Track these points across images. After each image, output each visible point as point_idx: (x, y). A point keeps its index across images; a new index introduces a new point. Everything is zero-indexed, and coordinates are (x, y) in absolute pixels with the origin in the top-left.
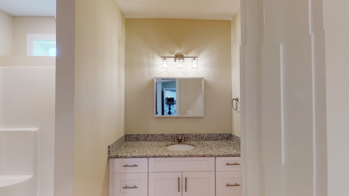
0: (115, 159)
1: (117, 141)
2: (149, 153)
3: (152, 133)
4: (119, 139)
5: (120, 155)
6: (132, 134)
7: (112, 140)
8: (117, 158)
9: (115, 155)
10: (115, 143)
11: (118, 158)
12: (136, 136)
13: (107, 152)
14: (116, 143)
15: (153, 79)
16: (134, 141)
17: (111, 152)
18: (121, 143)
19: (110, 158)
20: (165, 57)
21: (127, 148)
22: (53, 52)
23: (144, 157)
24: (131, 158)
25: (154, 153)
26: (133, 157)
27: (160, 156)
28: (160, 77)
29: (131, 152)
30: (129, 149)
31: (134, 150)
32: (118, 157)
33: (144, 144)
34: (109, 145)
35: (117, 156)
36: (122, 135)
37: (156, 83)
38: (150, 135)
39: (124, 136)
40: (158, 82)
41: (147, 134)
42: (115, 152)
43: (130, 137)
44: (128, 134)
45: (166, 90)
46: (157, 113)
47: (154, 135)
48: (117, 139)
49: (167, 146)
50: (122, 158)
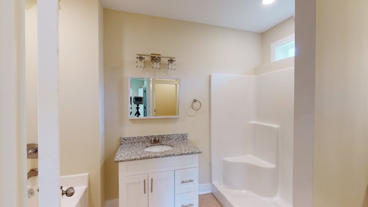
22: (292, 53)
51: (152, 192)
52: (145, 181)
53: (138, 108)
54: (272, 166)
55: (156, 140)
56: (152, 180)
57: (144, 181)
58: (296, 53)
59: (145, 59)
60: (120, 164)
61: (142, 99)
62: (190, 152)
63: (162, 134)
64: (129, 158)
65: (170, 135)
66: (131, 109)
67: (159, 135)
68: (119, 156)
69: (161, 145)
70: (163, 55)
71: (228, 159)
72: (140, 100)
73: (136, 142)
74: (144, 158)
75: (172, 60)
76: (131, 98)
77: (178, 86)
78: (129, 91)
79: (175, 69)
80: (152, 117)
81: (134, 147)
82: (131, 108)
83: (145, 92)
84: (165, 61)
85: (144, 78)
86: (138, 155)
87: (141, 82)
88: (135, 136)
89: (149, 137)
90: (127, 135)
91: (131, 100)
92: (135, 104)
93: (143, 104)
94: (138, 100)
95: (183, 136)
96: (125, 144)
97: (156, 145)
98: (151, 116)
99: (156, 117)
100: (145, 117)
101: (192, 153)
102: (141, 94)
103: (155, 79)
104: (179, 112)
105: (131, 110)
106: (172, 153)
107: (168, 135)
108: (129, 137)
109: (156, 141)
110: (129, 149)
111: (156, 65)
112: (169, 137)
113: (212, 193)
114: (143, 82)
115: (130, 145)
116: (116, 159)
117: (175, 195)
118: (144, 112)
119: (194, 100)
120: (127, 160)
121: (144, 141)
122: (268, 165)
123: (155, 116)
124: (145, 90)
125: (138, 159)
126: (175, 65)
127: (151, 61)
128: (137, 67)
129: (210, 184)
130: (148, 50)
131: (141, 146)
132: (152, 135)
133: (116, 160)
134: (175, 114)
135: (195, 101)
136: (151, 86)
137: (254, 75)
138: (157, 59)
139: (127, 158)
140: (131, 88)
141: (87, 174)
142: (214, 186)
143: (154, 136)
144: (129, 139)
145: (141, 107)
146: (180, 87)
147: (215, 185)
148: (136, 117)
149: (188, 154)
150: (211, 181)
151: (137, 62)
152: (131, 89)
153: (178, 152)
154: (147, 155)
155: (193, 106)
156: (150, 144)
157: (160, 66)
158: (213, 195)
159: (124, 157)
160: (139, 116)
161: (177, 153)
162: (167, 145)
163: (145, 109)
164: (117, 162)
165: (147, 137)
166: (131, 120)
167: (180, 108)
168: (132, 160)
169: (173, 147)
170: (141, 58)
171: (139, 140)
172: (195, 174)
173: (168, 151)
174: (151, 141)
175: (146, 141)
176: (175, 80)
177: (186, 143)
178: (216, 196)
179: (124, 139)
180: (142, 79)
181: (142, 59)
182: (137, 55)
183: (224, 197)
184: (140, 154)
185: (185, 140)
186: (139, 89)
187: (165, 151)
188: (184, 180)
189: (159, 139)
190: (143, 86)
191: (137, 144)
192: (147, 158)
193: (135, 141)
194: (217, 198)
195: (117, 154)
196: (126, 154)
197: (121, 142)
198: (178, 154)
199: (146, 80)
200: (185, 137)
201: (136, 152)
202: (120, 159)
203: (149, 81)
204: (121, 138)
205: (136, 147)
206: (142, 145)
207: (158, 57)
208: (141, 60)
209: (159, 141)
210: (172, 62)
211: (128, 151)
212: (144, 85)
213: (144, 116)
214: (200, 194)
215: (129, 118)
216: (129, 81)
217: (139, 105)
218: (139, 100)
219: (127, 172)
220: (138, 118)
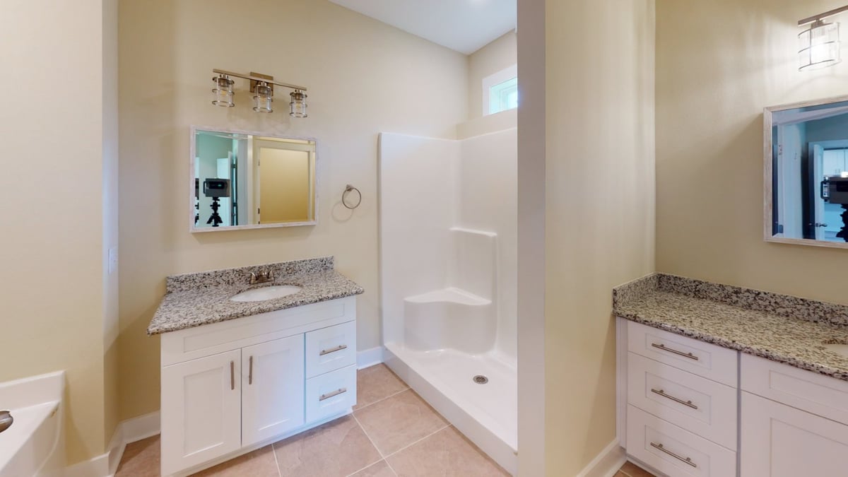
0: (629, 321)
1: (636, 285)
2: (742, 340)
3: (757, 289)
4: (640, 282)
5: (643, 317)
6: (678, 276)
7: (623, 281)
8: (634, 321)
9: (629, 313)
10: (629, 287)
11: (637, 321)
12: (693, 284)
13: (611, 302)
14: (633, 288)
15: (761, 117)
16: (685, 294)
17: (620, 305)
18: (647, 291)
19: (615, 315)
20: (817, 17)
21: (663, 307)
23: (721, 346)
24: (678, 333)
25: (765, 347)
26: (682, 333)
27: (792, 362)
28: (794, 104)
29: (676, 319)
30: (668, 311)
31: (684, 317)
32: (637, 319)
33: (722, 310)
34: (614, 288)
35: (635, 317)
36: (649, 272)
37: (775, 129)
38: (748, 291)
39: (653, 277)
40: (781, 124)
41: (733, 288)
42: (631, 307)
43: (673, 282)
44: (668, 274)
45: (825, 149)
46: (776, 229)
47: (762, 295)
48: (635, 280)
49: (830, 342)
50: (649, 325)
51: (250, 383)
52: (232, 364)
53: (215, 206)
54: (486, 301)
55: (261, 276)
56: (251, 359)
57: (230, 364)
58: (521, 102)
59: (236, 86)
60: (165, 338)
61: (226, 183)
62: (340, 293)
63: (276, 263)
64: (191, 322)
65: (295, 263)
66: (198, 208)
67: (269, 264)
68: (164, 319)
69: (273, 285)
70: (279, 77)
71: (413, 299)
72: (222, 188)
73: (211, 284)
74: (231, 317)
75: (300, 95)
76: (197, 183)
77: (313, 155)
78: (193, 164)
79: (306, 116)
80: (251, 226)
81: (205, 297)
82: (197, 206)
83: (234, 166)
84: (283, 93)
85: (232, 134)
86: (217, 311)
87: (223, 143)
88: (207, 272)
89: (245, 271)
90: (185, 270)
91: (197, 187)
92: (207, 196)
93: (228, 196)
94: (216, 187)
95: (324, 262)
96: (181, 291)
97: (262, 287)
98: (248, 223)
99: (260, 226)
100: (235, 226)
101: (343, 295)
102: (223, 173)
103: (258, 138)
104: (316, 213)
105: (197, 211)
106: (299, 300)
107: (290, 264)
108: (190, 274)
109: (261, 278)
110: (192, 302)
111: (262, 102)
112: (292, 266)
113: (383, 363)
114: (229, 143)
115: (192, 293)
116: (155, 327)
117: (305, 379)
118: (232, 216)
119: (348, 186)
120: (185, 327)
121: (231, 281)
122: (480, 300)
123: (259, 223)
124: (234, 163)
125: (214, 322)
126: (306, 106)
127: (251, 92)
128: (214, 102)
129: (379, 348)
130: (244, 64)
131: (225, 292)
132: (251, 266)
133: (151, 330)
134: (306, 218)
135: (349, 189)
136: (250, 153)
137: (457, 139)
138: (264, 87)
139: (185, 321)
140: (197, 156)
141: (59, 373)
142: (387, 349)
143: (256, 270)
144: (192, 279)
145: (224, 203)
146: (317, 158)
147: (389, 348)
148: (210, 228)
149: (334, 297)
150: (381, 343)
151: (214, 90)
152: (197, 159)
153: (312, 296)
154: (239, 310)
155: (346, 199)
156: (248, 286)
157: (271, 106)
158: (387, 367)
159: (176, 320)
160: (219, 224)
161: (310, 299)
162: (287, 284)
163: (235, 208)
164: (158, 333)
165: (240, 272)
166: (198, 235)
167: (317, 205)
168: (200, 325)
169: (302, 286)
170: (224, 82)
171: (218, 279)
172: (348, 334)
173: (291, 296)
174: (249, 279)
175: (235, 279)
176: (307, 142)
177: (330, 277)
178: (390, 367)
179: (176, 280)
180: (227, 134)
181: (226, 85)
182: (216, 71)
183: (407, 366)
184: (220, 309)
185: (328, 272)
186: (218, 160)
187: (283, 296)
188: (326, 349)
189: (268, 274)
190: (229, 152)
191: (212, 287)
192: (238, 317)
193: (206, 282)
194: (393, 370)
195: (156, 315)
196: (181, 314)
197: (168, 288)
198: (313, 300)
199: (236, 138)
200: (328, 265)
201: (211, 306)
202: (166, 326)
203: (244, 142)
204: (168, 278)
205: (211, 295)
206: (225, 289)
207: (267, 83)
208: (224, 86)
209: (268, 278)
210: (299, 99)
211: (189, 305)
212: (231, 150)
213: (233, 224)
214: (360, 368)
215: (191, 231)
216: (193, 138)
217: (219, 198)
218: (220, 185)
219: (185, 352)
220: (216, 229)
